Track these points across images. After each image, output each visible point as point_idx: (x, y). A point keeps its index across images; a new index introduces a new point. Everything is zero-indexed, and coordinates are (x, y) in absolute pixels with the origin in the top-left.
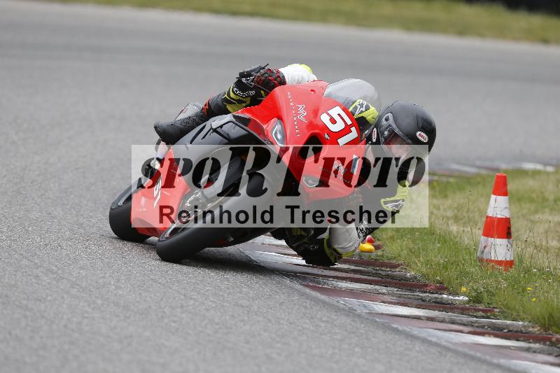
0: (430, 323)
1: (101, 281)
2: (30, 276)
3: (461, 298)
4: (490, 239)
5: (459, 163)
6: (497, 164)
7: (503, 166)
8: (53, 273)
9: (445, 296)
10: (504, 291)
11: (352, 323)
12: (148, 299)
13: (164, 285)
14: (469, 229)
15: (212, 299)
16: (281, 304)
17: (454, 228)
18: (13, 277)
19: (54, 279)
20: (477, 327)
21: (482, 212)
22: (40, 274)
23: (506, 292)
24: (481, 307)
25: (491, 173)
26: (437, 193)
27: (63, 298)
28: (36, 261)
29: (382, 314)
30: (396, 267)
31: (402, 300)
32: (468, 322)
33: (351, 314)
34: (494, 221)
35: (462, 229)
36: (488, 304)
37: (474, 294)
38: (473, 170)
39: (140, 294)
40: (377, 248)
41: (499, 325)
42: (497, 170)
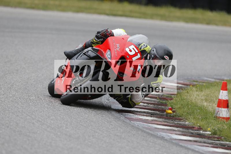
0: (195, 143)
1: (60, 125)
2: (30, 123)
3: (208, 133)
4: (220, 108)
5: (207, 77)
6: (223, 77)
7: (226, 78)
8: (40, 122)
9: (201, 132)
10: (226, 130)
11: (163, 143)
12: (79, 132)
13: (86, 127)
14: (211, 104)
15: (105, 133)
16: (134, 135)
17: (205, 104)
18: (23, 123)
19: (40, 124)
20: (215, 145)
21: (217, 97)
22: (34, 122)
23: (227, 130)
24: (216, 136)
25: (220, 81)
26: (198, 89)
27: (44, 132)
28: (33, 117)
29: (175, 139)
30: (181, 120)
31: (183, 133)
32: (211, 142)
33: (163, 139)
34: (222, 101)
35: (208, 104)
36: (219, 135)
37: (213, 131)
38: (213, 80)
39: (76, 131)
40: (174, 112)
41: (223, 144)
42: (223, 80)
